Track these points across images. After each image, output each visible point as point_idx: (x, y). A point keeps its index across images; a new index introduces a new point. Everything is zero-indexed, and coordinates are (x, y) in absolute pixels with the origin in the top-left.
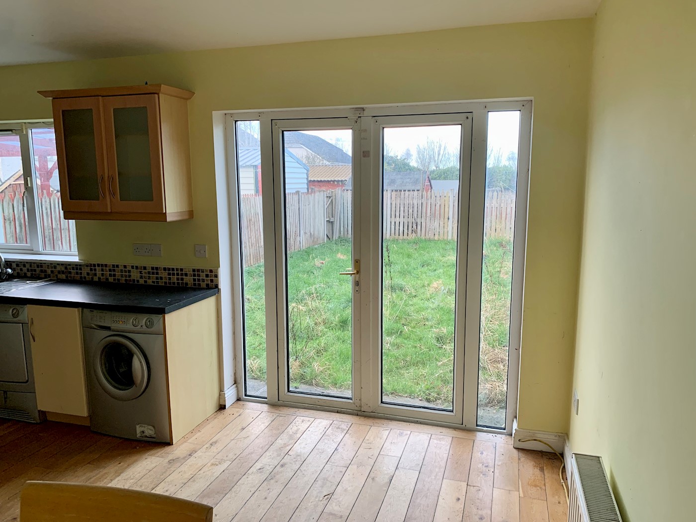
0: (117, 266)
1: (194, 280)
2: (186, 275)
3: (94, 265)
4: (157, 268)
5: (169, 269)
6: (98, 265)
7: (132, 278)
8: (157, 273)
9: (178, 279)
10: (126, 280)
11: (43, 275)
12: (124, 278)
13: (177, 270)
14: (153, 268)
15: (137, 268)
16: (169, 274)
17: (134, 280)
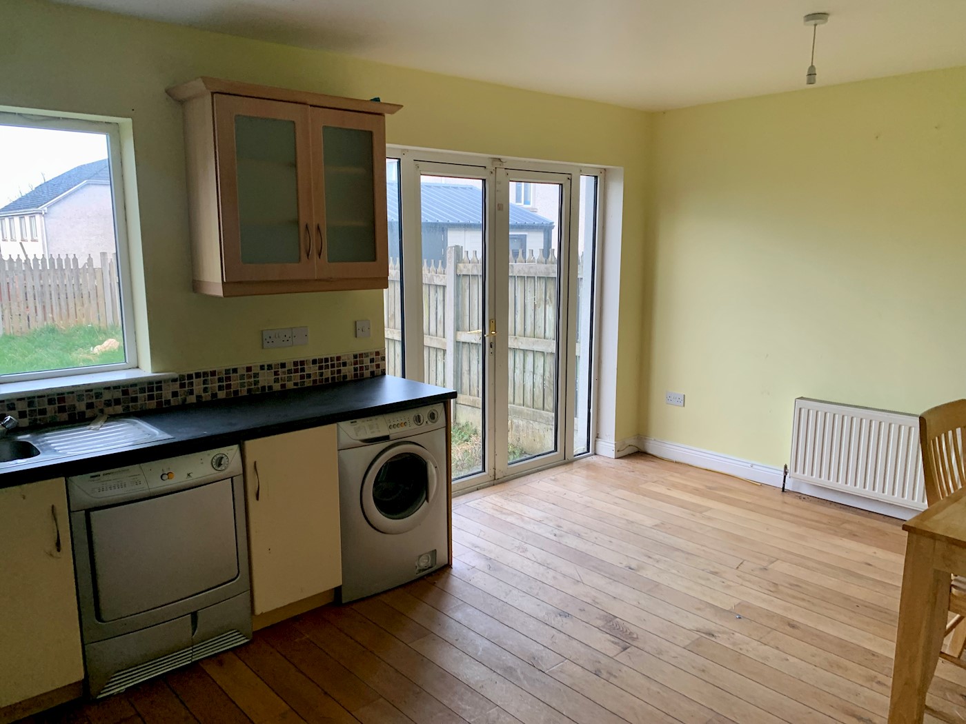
0: (235, 371)
1: (356, 369)
2: (345, 364)
3: (190, 377)
4: (302, 363)
5: (321, 361)
7: (261, 385)
8: (303, 370)
10: (249, 390)
12: (246, 388)
14: (295, 364)
15: (270, 367)
16: (321, 368)
17: (263, 388)
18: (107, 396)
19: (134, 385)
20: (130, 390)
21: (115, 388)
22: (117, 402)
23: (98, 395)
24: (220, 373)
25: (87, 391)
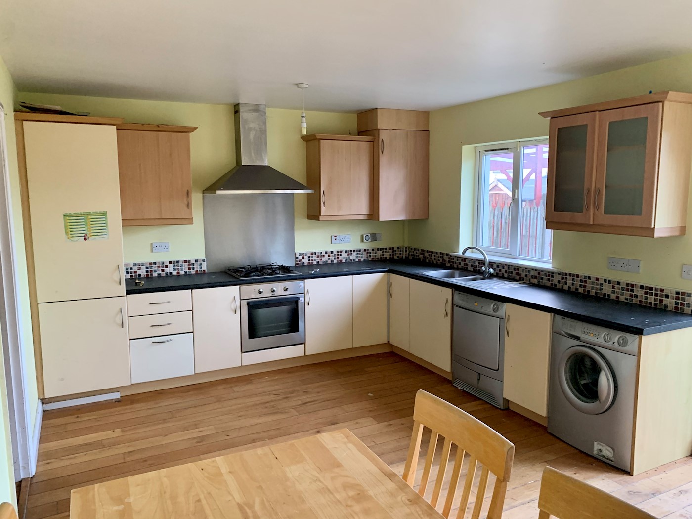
0: (589, 278)
1: (677, 304)
2: (667, 296)
3: (566, 274)
4: (632, 285)
5: (647, 288)
6: (570, 275)
7: (603, 291)
8: (632, 290)
9: (655, 300)
10: (596, 293)
11: (517, 278)
12: (594, 291)
13: (656, 289)
14: (627, 284)
15: (610, 282)
16: (646, 293)
17: (605, 294)
18: (532, 273)
19: (542, 271)
20: (541, 273)
21: (536, 270)
22: (536, 277)
23: (529, 272)
24: (581, 277)
25: (526, 268)
